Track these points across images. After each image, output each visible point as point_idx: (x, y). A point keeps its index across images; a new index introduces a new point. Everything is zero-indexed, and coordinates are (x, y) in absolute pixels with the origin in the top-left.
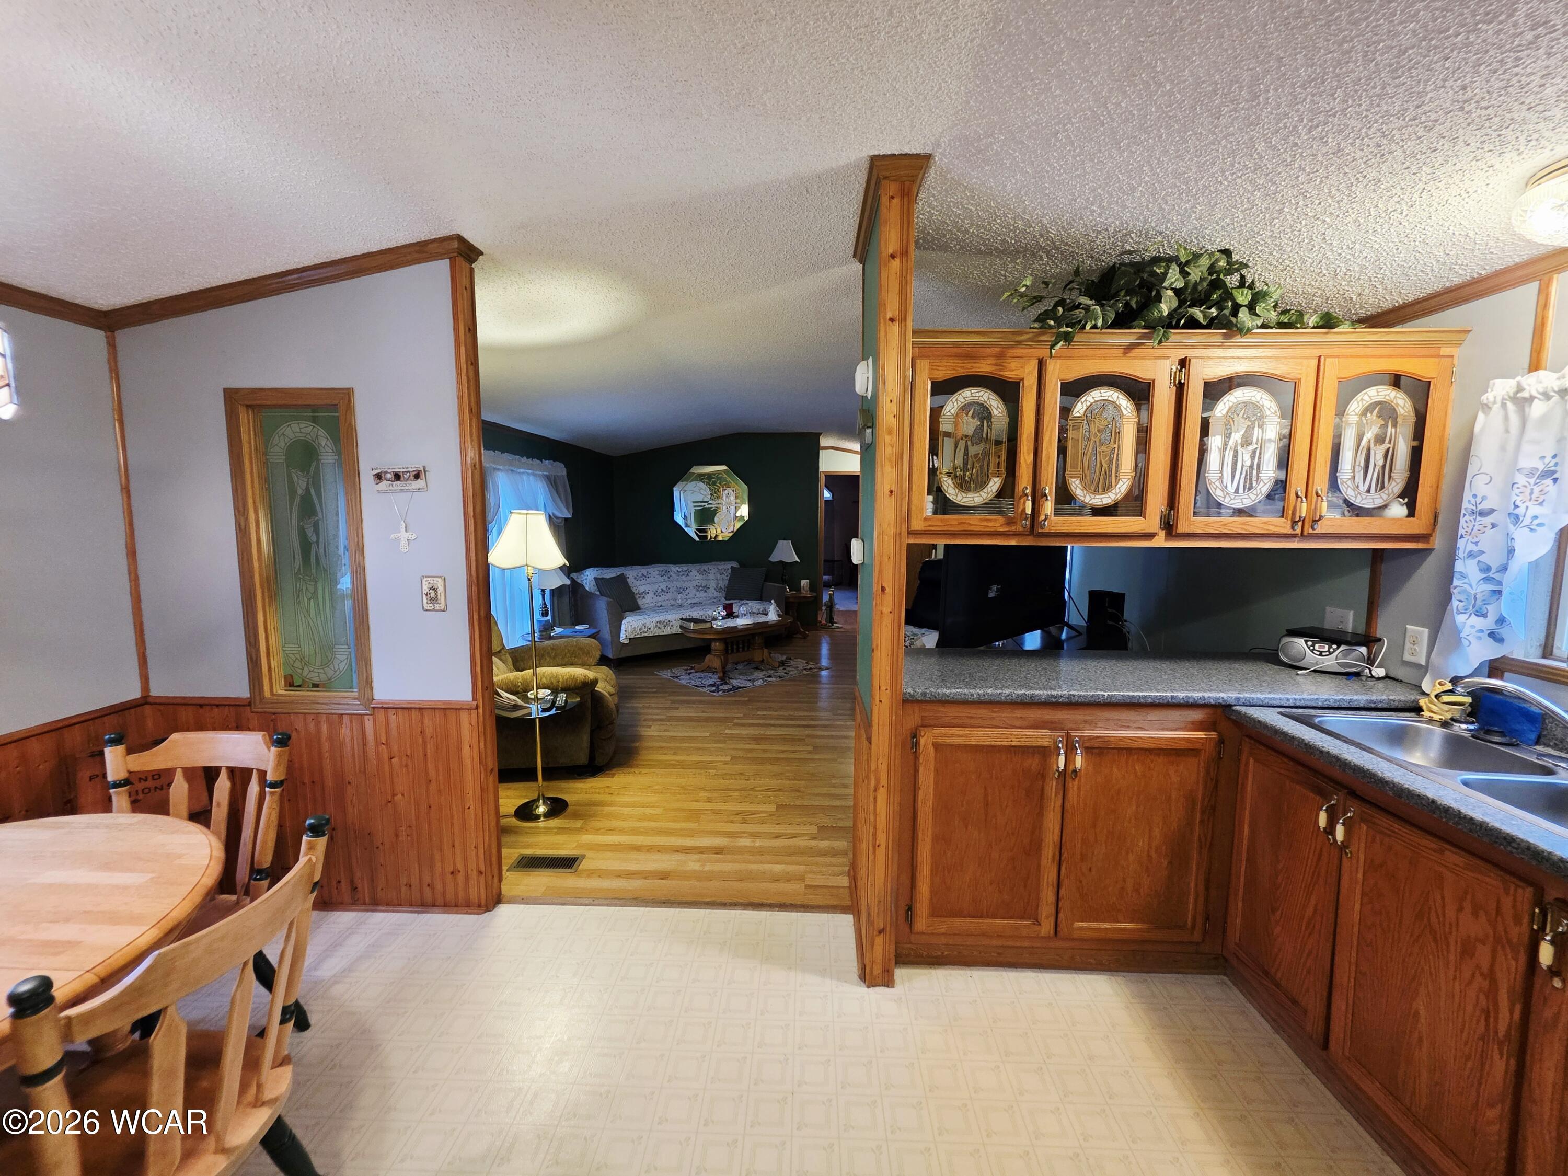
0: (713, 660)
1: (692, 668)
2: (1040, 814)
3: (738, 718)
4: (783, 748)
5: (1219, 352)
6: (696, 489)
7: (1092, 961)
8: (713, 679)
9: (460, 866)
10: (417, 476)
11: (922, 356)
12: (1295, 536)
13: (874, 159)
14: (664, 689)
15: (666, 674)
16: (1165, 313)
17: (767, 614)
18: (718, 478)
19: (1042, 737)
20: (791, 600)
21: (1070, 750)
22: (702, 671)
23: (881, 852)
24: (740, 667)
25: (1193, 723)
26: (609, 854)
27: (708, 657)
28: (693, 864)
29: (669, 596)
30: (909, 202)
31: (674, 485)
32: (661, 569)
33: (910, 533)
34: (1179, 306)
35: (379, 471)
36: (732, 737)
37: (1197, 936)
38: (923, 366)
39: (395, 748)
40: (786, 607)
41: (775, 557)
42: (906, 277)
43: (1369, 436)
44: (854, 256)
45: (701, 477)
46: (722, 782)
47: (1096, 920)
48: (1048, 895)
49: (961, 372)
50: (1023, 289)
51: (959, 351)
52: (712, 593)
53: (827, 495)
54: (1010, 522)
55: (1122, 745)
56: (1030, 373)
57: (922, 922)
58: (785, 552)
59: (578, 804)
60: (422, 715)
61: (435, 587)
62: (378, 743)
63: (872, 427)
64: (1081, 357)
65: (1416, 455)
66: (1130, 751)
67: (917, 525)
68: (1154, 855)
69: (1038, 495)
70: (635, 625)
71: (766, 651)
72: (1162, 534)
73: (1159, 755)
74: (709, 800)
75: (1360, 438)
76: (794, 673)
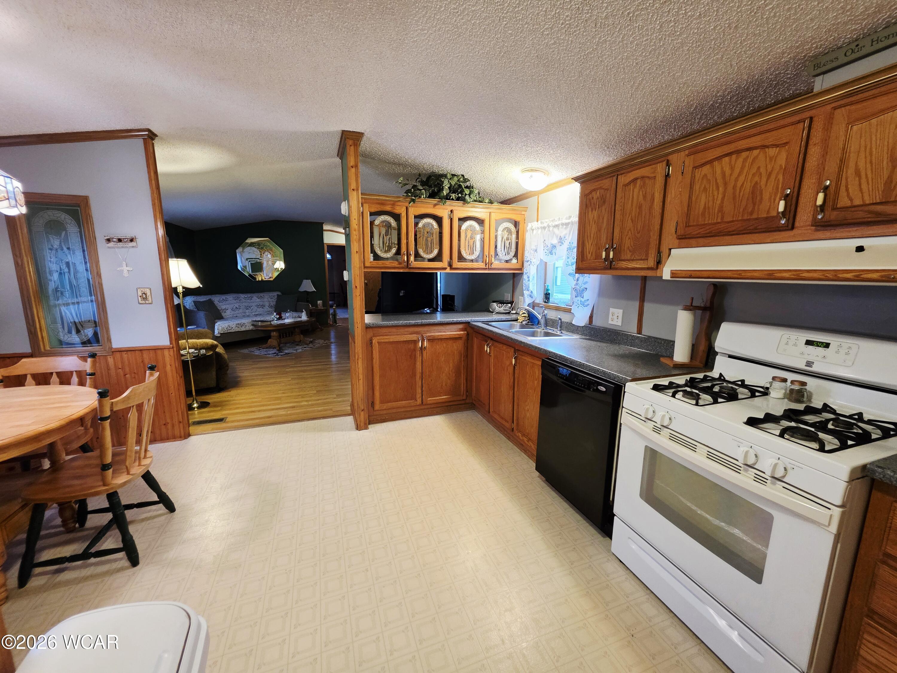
0: (272, 342)
1: (260, 347)
2: (415, 364)
3: (291, 365)
4: (316, 373)
5: (462, 208)
6: (251, 251)
7: (435, 412)
8: (275, 351)
9: (169, 420)
10: (132, 240)
11: (365, 203)
12: (486, 269)
13: (343, 132)
14: (246, 357)
15: (245, 351)
16: (445, 195)
17: (301, 317)
18: (264, 246)
19: (414, 337)
20: (313, 311)
21: (423, 341)
22: (267, 348)
23: (361, 382)
24: (288, 345)
25: (460, 329)
26: (240, 415)
27: (270, 340)
28: (282, 412)
29: (241, 311)
30: (357, 147)
31: (237, 248)
32: (234, 296)
33: (365, 267)
34: (449, 193)
35: (109, 237)
36: (290, 372)
37: (464, 398)
38: (366, 206)
39: (127, 370)
40: (310, 314)
41: (302, 289)
42: (357, 175)
43: (505, 238)
44: (338, 156)
45: (252, 245)
46: (289, 387)
47: (434, 397)
48: (419, 391)
49: (379, 210)
50: (400, 181)
51: (379, 201)
52: (267, 308)
53: (328, 256)
54: (400, 263)
55: (439, 337)
56: (404, 211)
57: (377, 407)
58: (308, 286)
59: (215, 402)
60: (142, 353)
61: (146, 293)
62: (116, 368)
63: (349, 228)
64: (419, 207)
65: (517, 244)
66: (441, 339)
67: (367, 264)
68: (451, 373)
69: (409, 254)
70: (223, 326)
71: (302, 336)
72: (449, 268)
73: (450, 340)
74: (283, 393)
75: (502, 238)
76: (317, 345)
